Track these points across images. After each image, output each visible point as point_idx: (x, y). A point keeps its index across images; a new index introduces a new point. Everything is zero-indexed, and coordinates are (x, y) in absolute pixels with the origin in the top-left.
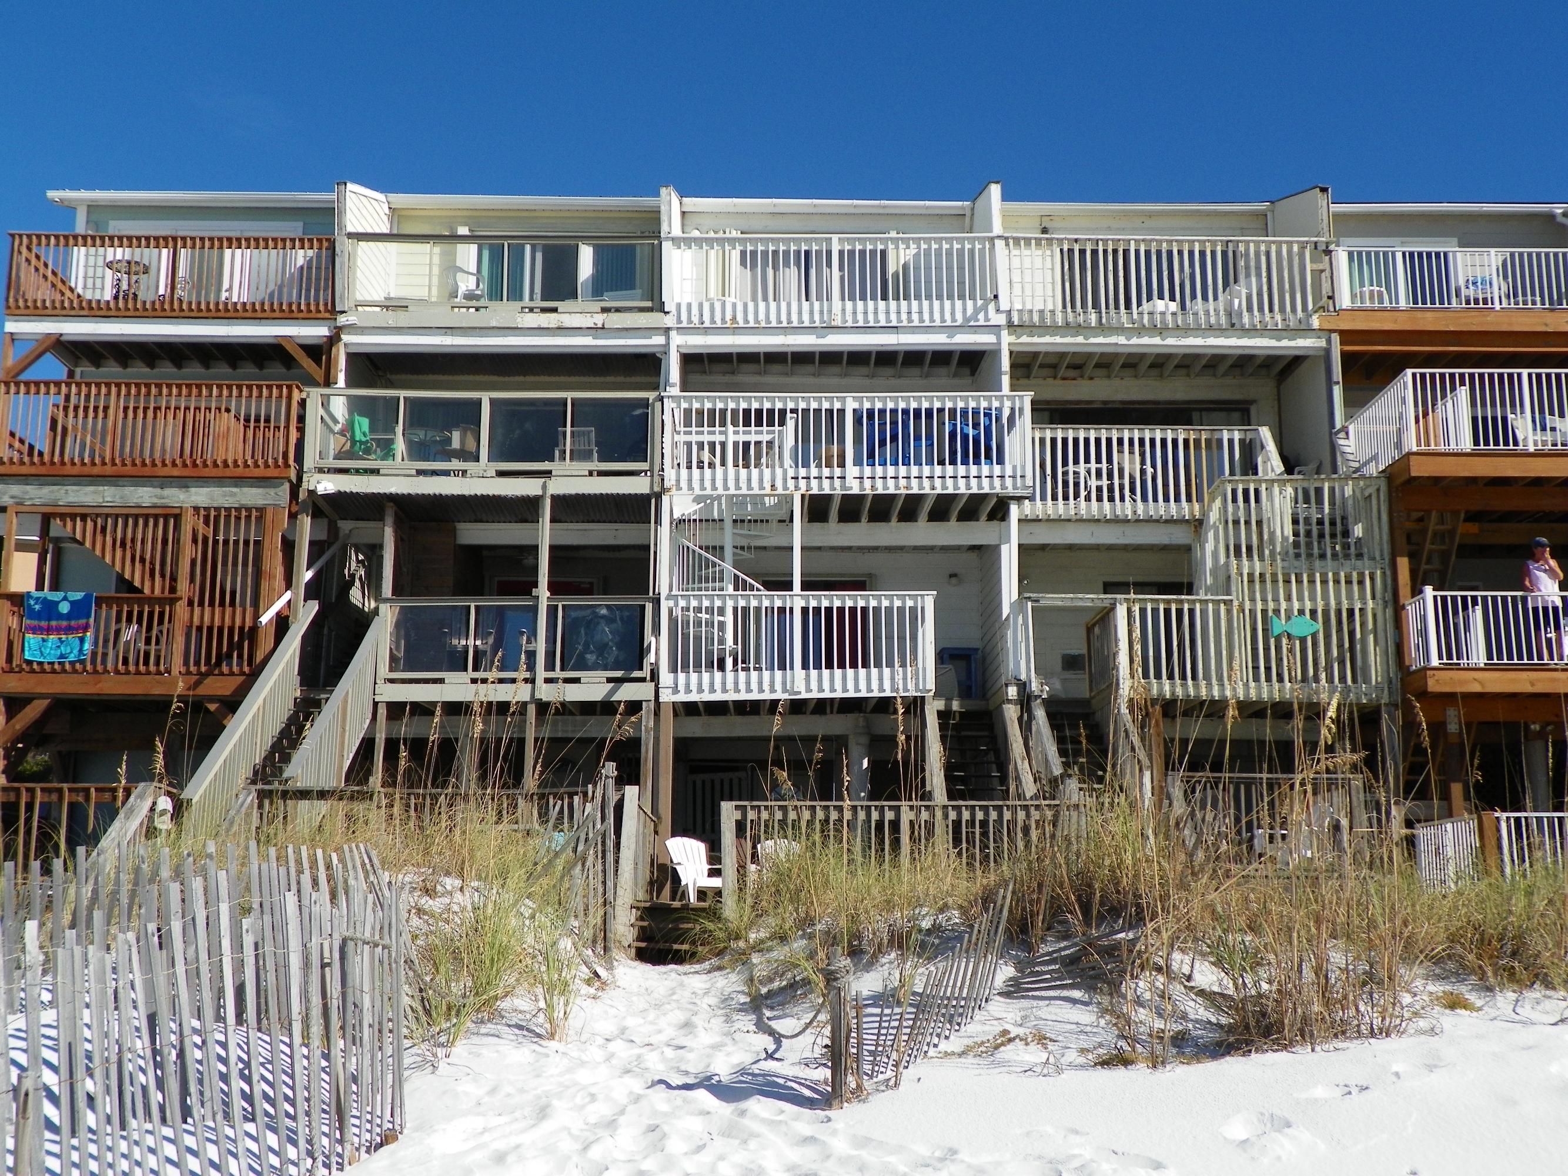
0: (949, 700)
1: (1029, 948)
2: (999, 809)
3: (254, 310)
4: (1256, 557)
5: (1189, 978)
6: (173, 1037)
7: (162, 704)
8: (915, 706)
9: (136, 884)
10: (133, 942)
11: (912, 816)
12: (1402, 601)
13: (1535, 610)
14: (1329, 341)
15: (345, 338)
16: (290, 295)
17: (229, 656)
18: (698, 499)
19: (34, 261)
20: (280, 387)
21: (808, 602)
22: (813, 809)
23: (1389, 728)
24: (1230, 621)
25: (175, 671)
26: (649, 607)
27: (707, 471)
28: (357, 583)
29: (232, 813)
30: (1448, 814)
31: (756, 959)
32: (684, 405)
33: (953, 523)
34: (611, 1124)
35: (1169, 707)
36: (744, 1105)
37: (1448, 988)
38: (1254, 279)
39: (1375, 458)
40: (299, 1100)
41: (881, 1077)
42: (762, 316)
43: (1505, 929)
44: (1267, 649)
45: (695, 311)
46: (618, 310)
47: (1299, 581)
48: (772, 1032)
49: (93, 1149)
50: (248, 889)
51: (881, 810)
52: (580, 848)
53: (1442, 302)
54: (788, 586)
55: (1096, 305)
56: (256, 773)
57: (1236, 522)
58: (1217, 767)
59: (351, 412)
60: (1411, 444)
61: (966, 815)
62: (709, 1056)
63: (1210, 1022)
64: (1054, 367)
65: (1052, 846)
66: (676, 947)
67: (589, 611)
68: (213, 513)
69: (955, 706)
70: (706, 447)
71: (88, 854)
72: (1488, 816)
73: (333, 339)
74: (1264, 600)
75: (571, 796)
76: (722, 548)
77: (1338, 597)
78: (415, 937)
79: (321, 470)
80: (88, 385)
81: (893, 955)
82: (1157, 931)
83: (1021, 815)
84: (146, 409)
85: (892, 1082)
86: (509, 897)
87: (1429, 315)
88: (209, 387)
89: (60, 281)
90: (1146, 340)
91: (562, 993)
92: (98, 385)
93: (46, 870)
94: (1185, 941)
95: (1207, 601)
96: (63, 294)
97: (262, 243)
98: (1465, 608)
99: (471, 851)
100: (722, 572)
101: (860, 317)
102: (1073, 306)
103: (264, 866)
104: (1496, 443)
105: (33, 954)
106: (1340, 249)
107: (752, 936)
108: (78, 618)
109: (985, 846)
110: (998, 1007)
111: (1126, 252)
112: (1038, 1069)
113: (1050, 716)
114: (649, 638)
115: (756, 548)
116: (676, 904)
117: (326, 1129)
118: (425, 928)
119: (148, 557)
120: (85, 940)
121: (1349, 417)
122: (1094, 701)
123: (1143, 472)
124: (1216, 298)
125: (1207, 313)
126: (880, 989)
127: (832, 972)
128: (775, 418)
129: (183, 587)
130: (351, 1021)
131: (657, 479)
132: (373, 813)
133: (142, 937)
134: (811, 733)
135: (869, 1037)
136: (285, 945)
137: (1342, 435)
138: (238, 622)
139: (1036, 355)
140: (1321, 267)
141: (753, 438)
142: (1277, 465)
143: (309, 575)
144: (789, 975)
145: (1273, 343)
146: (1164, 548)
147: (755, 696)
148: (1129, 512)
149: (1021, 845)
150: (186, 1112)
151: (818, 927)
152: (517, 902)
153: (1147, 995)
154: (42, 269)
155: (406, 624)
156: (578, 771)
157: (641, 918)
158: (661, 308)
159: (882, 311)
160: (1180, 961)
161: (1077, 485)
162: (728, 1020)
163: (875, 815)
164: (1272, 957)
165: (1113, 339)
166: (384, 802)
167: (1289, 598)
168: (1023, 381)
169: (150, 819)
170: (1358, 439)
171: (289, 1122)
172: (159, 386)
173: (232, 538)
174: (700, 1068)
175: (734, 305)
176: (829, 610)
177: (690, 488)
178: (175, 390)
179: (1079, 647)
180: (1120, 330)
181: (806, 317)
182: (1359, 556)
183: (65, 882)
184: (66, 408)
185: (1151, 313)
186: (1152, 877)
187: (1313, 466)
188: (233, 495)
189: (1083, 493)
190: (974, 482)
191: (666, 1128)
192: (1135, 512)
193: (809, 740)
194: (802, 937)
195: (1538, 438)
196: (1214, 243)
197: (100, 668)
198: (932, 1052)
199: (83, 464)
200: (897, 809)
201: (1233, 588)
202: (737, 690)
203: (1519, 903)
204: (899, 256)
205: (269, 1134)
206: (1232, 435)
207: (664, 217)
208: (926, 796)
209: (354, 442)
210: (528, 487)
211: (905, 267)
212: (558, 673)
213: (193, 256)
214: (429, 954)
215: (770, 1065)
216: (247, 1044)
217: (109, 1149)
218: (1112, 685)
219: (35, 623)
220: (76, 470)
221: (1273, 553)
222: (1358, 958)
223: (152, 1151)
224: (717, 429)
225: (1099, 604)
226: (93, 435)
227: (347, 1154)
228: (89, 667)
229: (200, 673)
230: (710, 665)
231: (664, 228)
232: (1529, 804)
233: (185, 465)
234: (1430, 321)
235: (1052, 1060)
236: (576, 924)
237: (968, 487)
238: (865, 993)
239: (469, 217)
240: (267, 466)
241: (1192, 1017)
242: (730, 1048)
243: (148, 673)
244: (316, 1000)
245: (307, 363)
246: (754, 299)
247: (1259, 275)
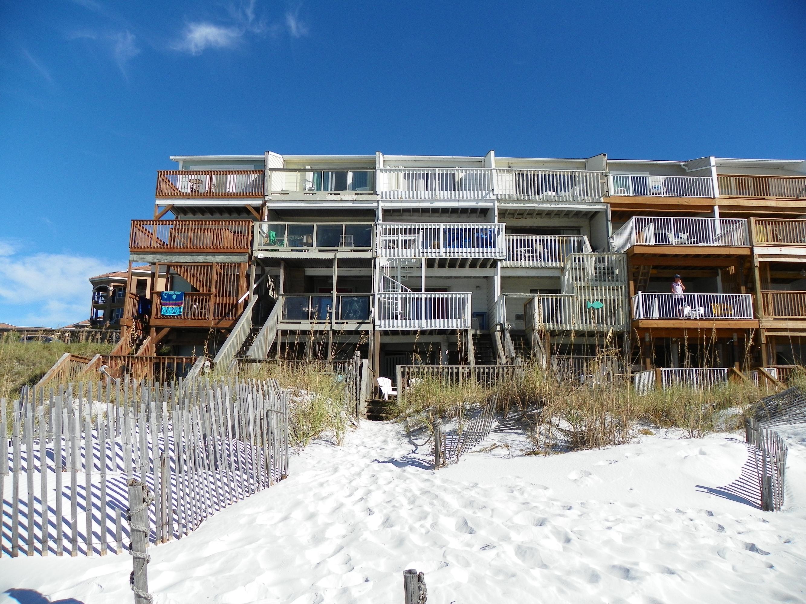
0: (476, 330)
1: (504, 416)
2: (493, 368)
3: (237, 195)
4: (582, 281)
5: (558, 425)
6: (212, 442)
7: (206, 330)
8: (464, 332)
9: (198, 390)
10: (198, 410)
11: (463, 370)
12: (631, 296)
13: (675, 299)
14: (607, 207)
15: (268, 204)
16: (249, 189)
17: (229, 314)
18: (388, 260)
19: (165, 180)
20: (245, 221)
21: (427, 296)
22: (428, 368)
23: (627, 339)
24: (573, 303)
25: (211, 319)
26: (371, 297)
27: (392, 250)
28: (271, 289)
29: (230, 367)
30: (645, 369)
31: (408, 419)
32: (384, 227)
33: (478, 268)
34: (359, 474)
35: (553, 333)
36: (405, 468)
37: (644, 428)
38: (581, 185)
39: (622, 247)
40: (254, 464)
41: (452, 459)
42: (411, 196)
43: (663, 407)
44: (586, 313)
45: (388, 194)
46: (361, 194)
47: (597, 289)
48: (414, 444)
49: (186, 478)
50: (235, 393)
51: (452, 368)
52: (348, 381)
53: (644, 194)
54: (420, 290)
55: (527, 193)
56: (237, 354)
57: (576, 269)
58: (569, 353)
59: (269, 230)
60: (634, 242)
61: (482, 370)
62: (392, 452)
63: (565, 440)
64: (513, 214)
65: (512, 381)
66: (381, 415)
67: (350, 299)
68: (223, 265)
69: (478, 332)
70: (392, 241)
71: (183, 381)
72: (658, 369)
73: (264, 205)
74: (585, 296)
75: (344, 363)
76: (397, 277)
77: (609, 295)
78: (291, 410)
79: (259, 250)
80: (182, 221)
81: (456, 418)
82: (548, 410)
83: (501, 370)
84: (201, 229)
85: (456, 461)
86: (323, 397)
87: (640, 198)
88: (222, 222)
89: (174, 187)
90: (545, 205)
91: (342, 430)
92: (185, 221)
93: (169, 385)
94: (557, 413)
95: (565, 296)
96: (174, 191)
97: (240, 173)
98: (652, 299)
99: (310, 381)
100: (397, 285)
101: (446, 196)
102: (520, 193)
103: (241, 385)
104: (663, 242)
105: (165, 413)
106: (610, 175)
107: (407, 411)
108: (179, 300)
109: (488, 381)
110: (492, 435)
111: (538, 175)
112: (506, 457)
113: (511, 336)
114: (371, 308)
115: (409, 277)
116: (381, 400)
117: (263, 474)
118: (295, 407)
119: (202, 280)
120: (182, 409)
121: (614, 233)
122: (526, 331)
123: (544, 251)
124: (568, 191)
125: (566, 196)
126: (452, 429)
127: (435, 424)
128: (415, 231)
129: (213, 290)
130: (270, 438)
131: (374, 253)
132: (277, 368)
133: (201, 408)
134: (428, 342)
135: (448, 446)
136: (248, 412)
137: (611, 239)
138: (231, 302)
139: (507, 210)
140: (604, 181)
141: (408, 238)
142: (590, 249)
143: (255, 286)
144: (420, 425)
145: (588, 207)
146: (551, 278)
147: (408, 329)
148: (539, 265)
149: (501, 380)
150: (216, 467)
151: (430, 408)
152: (326, 399)
153: (544, 431)
154: (168, 182)
155: (288, 303)
156: (347, 355)
157: (369, 405)
158: (376, 193)
159: (454, 194)
160: (555, 420)
161: (521, 255)
162: (399, 440)
163: (450, 370)
164: (586, 418)
165: (533, 205)
166: (281, 364)
167: (593, 295)
168: (502, 219)
169: (203, 368)
170: (617, 240)
171: (250, 471)
172: (205, 221)
173: (229, 273)
174: (390, 456)
175: (402, 192)
176: (434, 299)
177: (386, 256)
178: (211, 223)
179: (521, 312)
180: (536, 202)
181: (426, 196)
182: (617, 281)
183: (175, 389)
184: (175, 229)
185: (546, 196)
186: (546, 391)
187: (601, 249)
188: (230, 258)
189: (523, 258)
190: (485, 254)
191: (378, 476)
192: (541, 265)
193: (427, 344)
194: (425, 412)
195: (676, 241)
196: (568, 172)
197: (186, 317)
198: (469, 451)
199: (181, 248)
200: (458, 368)
201: (575, 292)
202: (402, 327)
203: (668, 399)
204: (459, 175)
205: (244, 475)
206: (574, 238)
207: (377, 162)
208: (469, 364)
209: (270, 240)
210: (330, 256)
211: (461, 179)
212: (340, 320)
213: (217, 177)
214: (297, 416)
215: (414, 455)
216: (236, 445)
217: (192, 478)
218: (533, 325)
219: (165, 302)
220: (178, 250)
221: (588, 279)
222: (615, 418)
223: (205, 479)
224: (395, 235)
225: (528, 297)
226: (184, 239)
227: (270, 482)
228: (182, 317)
229: (219, 319)
230: (393, 318)
231: (377, 166)
232: (672, 365)
233: (214, 248)
234: (640, 200)
235: (511, 453)
236: (347, 407)
237: (483, 256)
238: (447, 431)
239: (310, 163)
240: (241, 248)
241: (559, 438)
242: (400, 449)
243: (202, 319)
244: (259, 431)
245: (254, 213)
246: (409, 190)
247: (583, 184)
